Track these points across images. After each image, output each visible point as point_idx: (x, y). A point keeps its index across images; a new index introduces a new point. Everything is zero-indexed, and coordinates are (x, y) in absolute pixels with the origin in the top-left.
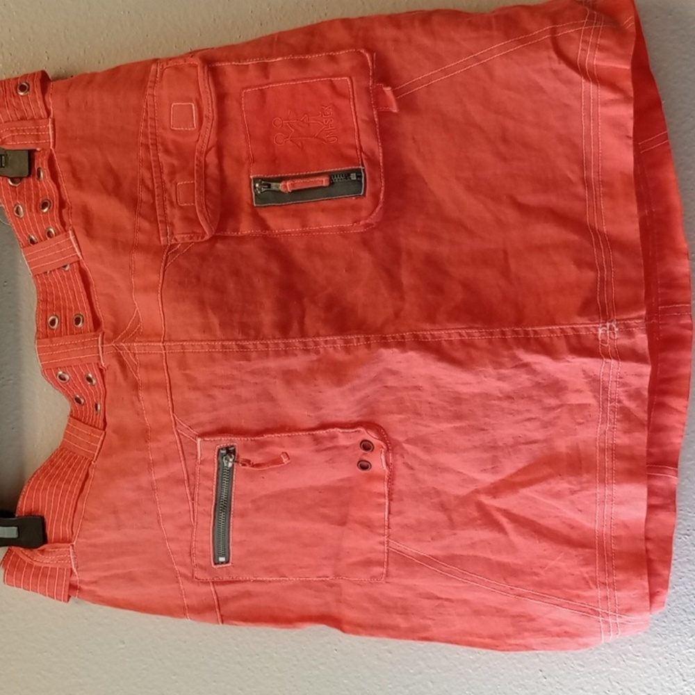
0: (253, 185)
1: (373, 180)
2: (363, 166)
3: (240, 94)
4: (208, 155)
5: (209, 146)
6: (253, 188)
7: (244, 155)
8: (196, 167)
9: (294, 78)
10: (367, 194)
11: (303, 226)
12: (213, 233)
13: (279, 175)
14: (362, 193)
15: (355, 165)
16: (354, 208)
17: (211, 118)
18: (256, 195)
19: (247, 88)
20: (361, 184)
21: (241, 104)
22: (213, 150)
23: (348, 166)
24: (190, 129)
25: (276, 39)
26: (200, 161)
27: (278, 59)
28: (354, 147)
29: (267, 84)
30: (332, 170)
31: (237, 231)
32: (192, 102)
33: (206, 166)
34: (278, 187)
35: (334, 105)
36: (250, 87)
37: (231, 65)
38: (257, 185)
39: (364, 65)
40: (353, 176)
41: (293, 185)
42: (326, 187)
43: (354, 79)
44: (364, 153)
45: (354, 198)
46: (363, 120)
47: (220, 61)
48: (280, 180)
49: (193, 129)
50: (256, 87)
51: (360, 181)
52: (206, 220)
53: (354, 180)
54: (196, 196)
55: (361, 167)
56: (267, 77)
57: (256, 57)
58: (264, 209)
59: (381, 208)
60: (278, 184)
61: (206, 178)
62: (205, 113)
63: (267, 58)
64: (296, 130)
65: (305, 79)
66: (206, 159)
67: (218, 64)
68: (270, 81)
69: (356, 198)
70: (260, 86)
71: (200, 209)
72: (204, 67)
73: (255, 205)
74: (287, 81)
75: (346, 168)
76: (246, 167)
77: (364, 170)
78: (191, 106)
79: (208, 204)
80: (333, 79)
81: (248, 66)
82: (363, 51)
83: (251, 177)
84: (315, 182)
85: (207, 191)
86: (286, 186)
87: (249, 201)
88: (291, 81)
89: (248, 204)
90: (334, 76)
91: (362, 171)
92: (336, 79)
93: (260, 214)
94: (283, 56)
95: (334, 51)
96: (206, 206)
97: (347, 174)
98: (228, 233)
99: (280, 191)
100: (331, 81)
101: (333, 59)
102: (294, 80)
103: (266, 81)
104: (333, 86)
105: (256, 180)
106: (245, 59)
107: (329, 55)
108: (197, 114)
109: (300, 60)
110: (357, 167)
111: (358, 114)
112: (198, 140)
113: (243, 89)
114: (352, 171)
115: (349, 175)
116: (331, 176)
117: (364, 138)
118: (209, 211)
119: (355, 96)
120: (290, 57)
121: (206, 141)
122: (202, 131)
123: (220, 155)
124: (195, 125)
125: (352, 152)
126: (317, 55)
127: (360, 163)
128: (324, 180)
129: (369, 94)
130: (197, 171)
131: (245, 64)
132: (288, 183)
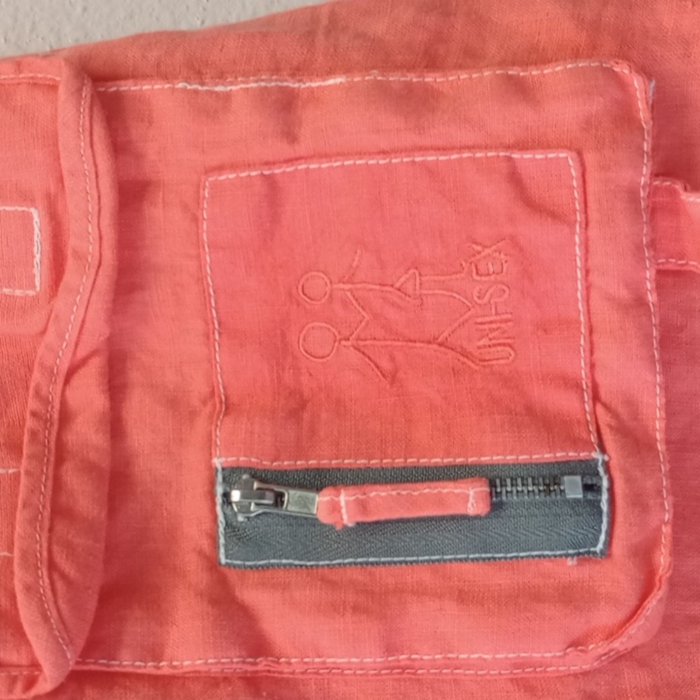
0: (220, 490)
1: (639, 502)
2: (603, 450)
3: (198, 187)
4: (76, 380)
5: (81, 353)
6: (219, 500)
7: (198, 387)
8: (30, 423)
9: (384, 145)
10: (618, 548)
11: (390, 649)
12: (72, 665)
13: (313, 462)
14: (600, 546)
15: (576, 443)
16: (570, 596)
17: (92, 259)
18: (228, 525)
19: (220, 168)
20: (600, 512)
21: (196, 220)
22: (96, 364)
23: (552, 449)
24: (18, 292)
25: (325, 21)
26: (46, 402)
27: (331, 82)
28: (572, 384)
29: (289, 161)
30: (497, 458)
31: (156, 654)
32: (32, 202)
33: (65, 417)
34: (306, 503)
35: (514, 240)
36: (234, 167)
37: (173, 90)
38: (236, 495)
39: (624, 117)
40: (573, 488)
41: (363, 506)
42: (477, 517)
43: (590, 158)
44: (605, 405)
45: (570, 562)
46: (610, 299)
47: (135, 76)
48: (316, 480)
49: (31, 293)
50: (249, 166)
51: (596, 505)
52: (46, 619)
53: (577, 501)
54: (18, 530)
55: (597, 455)
56: (291, 136)
57: (257, 72)
58: (253, 577)
59: (660, 600)
60: (311, 495)
61: (60, 461)
62: (72, 242)
63: (293, 75)
64: (376, 316)
65: (423, 149)
66: (68, 392)
67: (127, 87)
68: (302, 148)
69: (580, 563)
70: (268, 164)
71: (30, 579)
72: (79, 90)
73: (223, 560)
74: (360, 154)
75: (548, 456)
76: (201, 424)
77: (606, 465)
78: (29, 217)
79: (61, 560)
80: (516, 156)
81: (227, 97)
82: (623, 69)
83: (218, 462)
84: (440, 500)
85: (60, 511)
86: (335, 508)
87: (205, 544)
88: (371, 154)
89: (200, 553)
90: (522, 146)
91: (601, 470)
92: (528, 156)
93: (237, 594)
94: (347, 71)
95: (525, 64)
96: (52, 566)
97: (550, 479)
98: (127, 662)
99: (313, 522)
100: (509, 159)
101: (521, 90)
102: (384, 153)
103: (286, 150)
104: (515, 178)
105: (231, 475)
106: (221, 76)
107: (510, 77)
108: (47, 247)
109: (409, 86)
110: (583, 455)
111: (594, 278)
112: (44, 332)
113: (209, 171)
114: (569, 468)
115: (556, 480)
116: (494, 480)
117: (608, 354)
118: (59, 585)
119: (594, 215)
120: (375, 75)
121: (70, 336)
122: (60, 303)
123: (115, 386)
124: (37, 283)
125: (564, 403)
126: (464, 76)
127: (593, 438)
128: (471, 493)
129: (637, 211)
130: (34, 434)
131: (219, 88)
132: (344, 498)
